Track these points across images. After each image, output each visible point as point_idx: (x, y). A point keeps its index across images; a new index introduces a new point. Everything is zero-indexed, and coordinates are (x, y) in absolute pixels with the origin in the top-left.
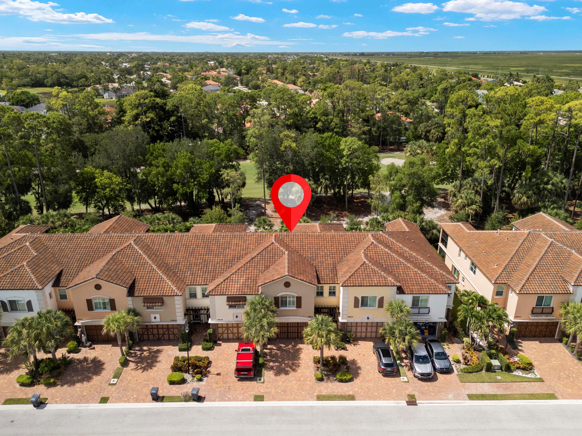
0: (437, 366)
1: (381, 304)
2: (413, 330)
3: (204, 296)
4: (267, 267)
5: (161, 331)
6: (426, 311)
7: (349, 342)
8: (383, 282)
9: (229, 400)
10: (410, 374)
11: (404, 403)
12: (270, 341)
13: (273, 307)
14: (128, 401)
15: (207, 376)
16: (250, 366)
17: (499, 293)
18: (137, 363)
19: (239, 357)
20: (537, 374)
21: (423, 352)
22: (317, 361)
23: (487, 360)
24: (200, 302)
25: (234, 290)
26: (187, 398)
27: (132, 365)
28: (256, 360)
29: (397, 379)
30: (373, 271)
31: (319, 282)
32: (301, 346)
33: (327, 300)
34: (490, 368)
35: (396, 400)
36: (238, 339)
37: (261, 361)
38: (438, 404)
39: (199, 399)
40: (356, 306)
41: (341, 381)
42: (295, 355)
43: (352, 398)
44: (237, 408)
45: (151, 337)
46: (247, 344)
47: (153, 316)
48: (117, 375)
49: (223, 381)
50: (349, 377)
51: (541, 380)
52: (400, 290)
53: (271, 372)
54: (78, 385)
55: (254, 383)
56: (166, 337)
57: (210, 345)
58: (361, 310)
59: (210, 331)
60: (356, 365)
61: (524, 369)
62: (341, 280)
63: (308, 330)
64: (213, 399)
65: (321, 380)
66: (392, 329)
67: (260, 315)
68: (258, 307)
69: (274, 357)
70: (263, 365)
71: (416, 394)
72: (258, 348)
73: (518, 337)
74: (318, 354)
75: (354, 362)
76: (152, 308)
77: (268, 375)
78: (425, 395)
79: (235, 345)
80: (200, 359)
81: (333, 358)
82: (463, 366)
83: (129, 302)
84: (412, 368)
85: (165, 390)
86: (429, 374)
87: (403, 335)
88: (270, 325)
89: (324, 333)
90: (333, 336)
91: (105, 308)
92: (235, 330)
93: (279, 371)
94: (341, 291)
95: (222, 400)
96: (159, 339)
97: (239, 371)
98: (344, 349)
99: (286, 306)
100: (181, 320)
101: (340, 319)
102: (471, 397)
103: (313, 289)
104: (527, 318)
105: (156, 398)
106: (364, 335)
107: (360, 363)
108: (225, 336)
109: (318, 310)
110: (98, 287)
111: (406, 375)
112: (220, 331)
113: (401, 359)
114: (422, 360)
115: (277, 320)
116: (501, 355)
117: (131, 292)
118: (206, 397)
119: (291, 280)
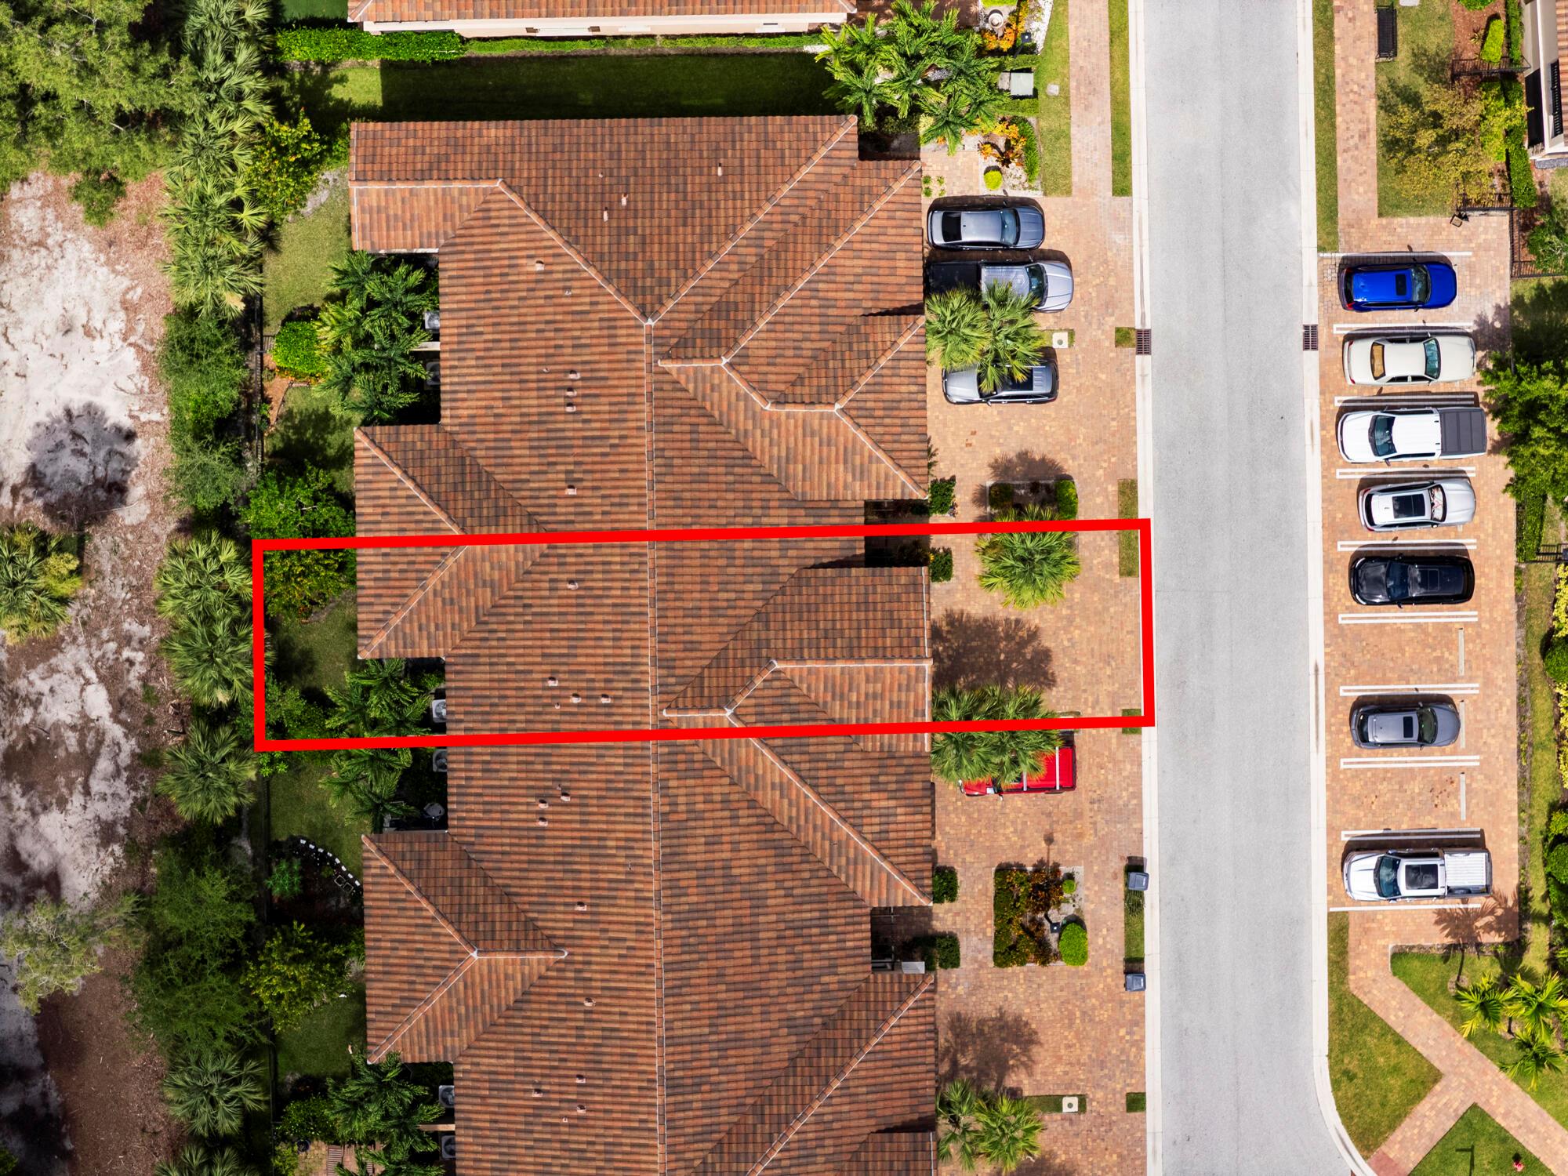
9: (1138, 795)
11: (1144, 362)
14: (1139, 1045)
15: (1056, 866)
18: (1005, 1069)
27: (1013, 1078)
29: (1063, 360)
35: (1134, 378)
38: (1144, 278)
43: (1128, 488)
44: (1162, 772)
49: (1071, 822)
60: (1010, 461)
64: (1135, 837)
71: (1113, 322)
75: (1000, 467)
77: (1054, 704)
78: (1117, 300)
85: (1103, 964)
93: (1039, 676)
102: (1122, 188)
107: (1006, 451)
111: (1049, 333)
118: (1127, 855)
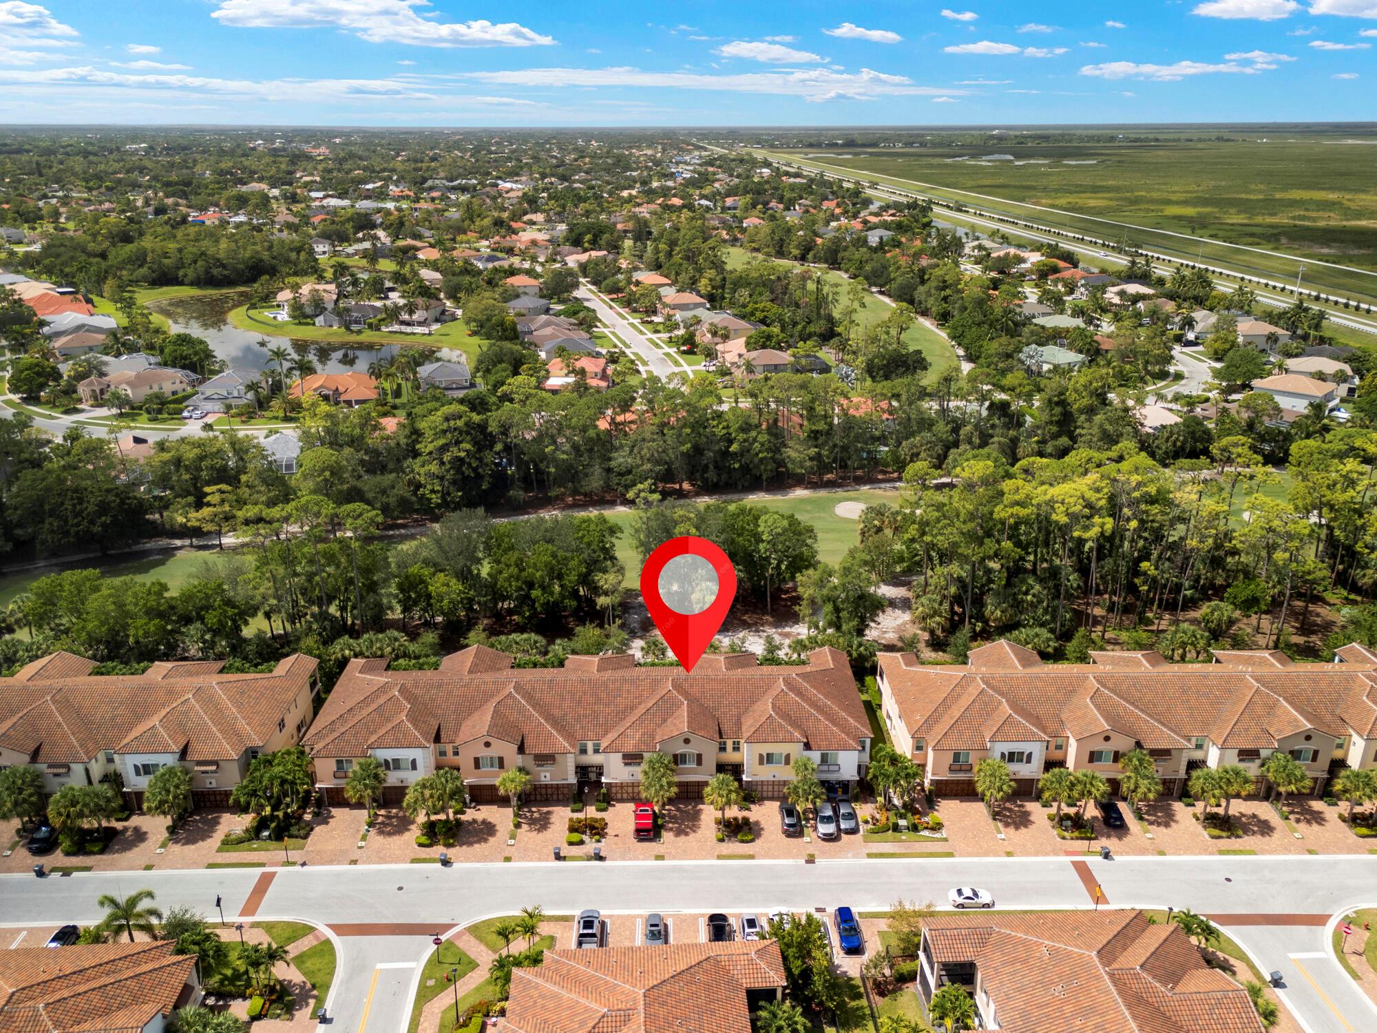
0: (843, 826)
1: (787, 762)
2: (818, 790)
3: (596, 751)
4: (665, 720)
5: (549, 791)
6: (836, 768)
7: (753, 802)
8: (788, 736)
9: (630, 859)
10: (814, 835)
11: (803, 861)
12: (671, 801)
13: (673, 766)
14: (531, 860)
15: (605, 837)
16: (650, 827)
17: (919, 748)
18: (530, 824)
19: (638, 817)
20: (944, 833)
21: (829, 813)
22: (718, 822)
23: (893, 819)
24: (592, 759)
25: (630, 747)
26: (589, 859)
27: (525, 827)
28: (655, 821)
29: (800, 840)
30: (780, 725)
31: (721, 737)
32: (701, 806)
33: (730, 756)
34: (896, 828)
35: (795, 859)
36: (636, 800)
37: (660, 821)
38: (836, 862)
39: (601, 858)
40: (761, 763)
41: (743, 841)
42: (696, 816)
43: (752, 857)
44: (638, 866)
45: (538, 797)
46: (644, 805)
47: (542, 775)
48: (513, 837)
49: (622, 842)
50: (750, 837)
51: (946, 840)
52: (807, 746)
53: (671, 834)
54: (477, 846)
55: (653, 844)
56: (555, 797)
57: (604, 805)
58: (766, 767)
59: (604, 790)
60: (759, 825)
61: (933, 829)
62: (746, 735)
63: (708, 790)
64: (613, 858)
65: (722, 840)
66: (796, 787)
67: (659, 774)
68: (657, 765)
69: (673, 818)
70: (662, 827)
71: (816, 853)
72: (656, 809)
73: (938, 796)
74: (719, 814)
75: (757, 823)
76: (542, 765)
77: (667, 836)
78: (825, 854)
79: (632, 806)
80: (596, 820)
81: (736, 819)
82: (870, 826)
83: (519, 760)
84: (815, 829)
85: (566, 850)
86: (831, 834)
87: (806, 794)
88: (670, 784)
89: (725, 793)
90: (733, 796)
91: (492, 766)
92: (630, 790)
93: (679, 832)
94: (745, 747)
95: (624, 859)
96: (547, 800)
97: (638, 831)
98: (749, 809)
99: (685, 763)
100: (572, 779)
101: (745, 778)
102: (870, 856)
103: (716, 746)
104: (946, 776)
105: (558, 857)
106: (770, 794)
107: (763, 824)
108: (619, 796)
109: (721, 768)
110: (487, 744)
111: (810, 837)
112: (614, 790)
113: (807, 820)
114: (827, 820)
115: (676, 779)
116: (909, 815)
117: (521, 749)
118: (608, 856)
119: (690, 736)
